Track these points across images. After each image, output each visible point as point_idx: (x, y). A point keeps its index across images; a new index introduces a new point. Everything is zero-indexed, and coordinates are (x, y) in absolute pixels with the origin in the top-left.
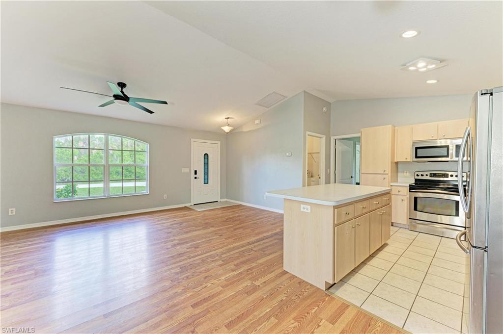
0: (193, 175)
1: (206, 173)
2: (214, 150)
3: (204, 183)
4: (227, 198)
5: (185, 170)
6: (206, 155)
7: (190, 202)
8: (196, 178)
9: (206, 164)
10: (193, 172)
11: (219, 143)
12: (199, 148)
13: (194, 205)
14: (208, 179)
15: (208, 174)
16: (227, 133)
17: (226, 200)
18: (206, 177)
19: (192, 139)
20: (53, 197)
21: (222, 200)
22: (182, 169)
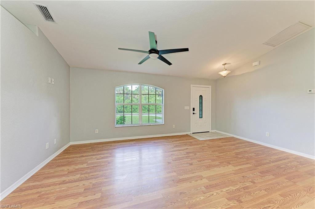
0: (192, 112)
1: (201, 110)
2: (207, 92)
3: (200, 118)
4: (216, 130)
5: (187, 108)
6: (201, 96)
7: (190, 131)
8: (194, 113)
9: (201, 103)
10: (192, 109)
11: (210, 87)
12: (196, 91)
13: (193, 133)
14: (202, 114)
15: (202, 111)
16: (224, 77)
17: (215, 131)
18: (201, 113)
19: (191, 85)
20: (115, 124)
21: (213, 131)
22: (185, 107)
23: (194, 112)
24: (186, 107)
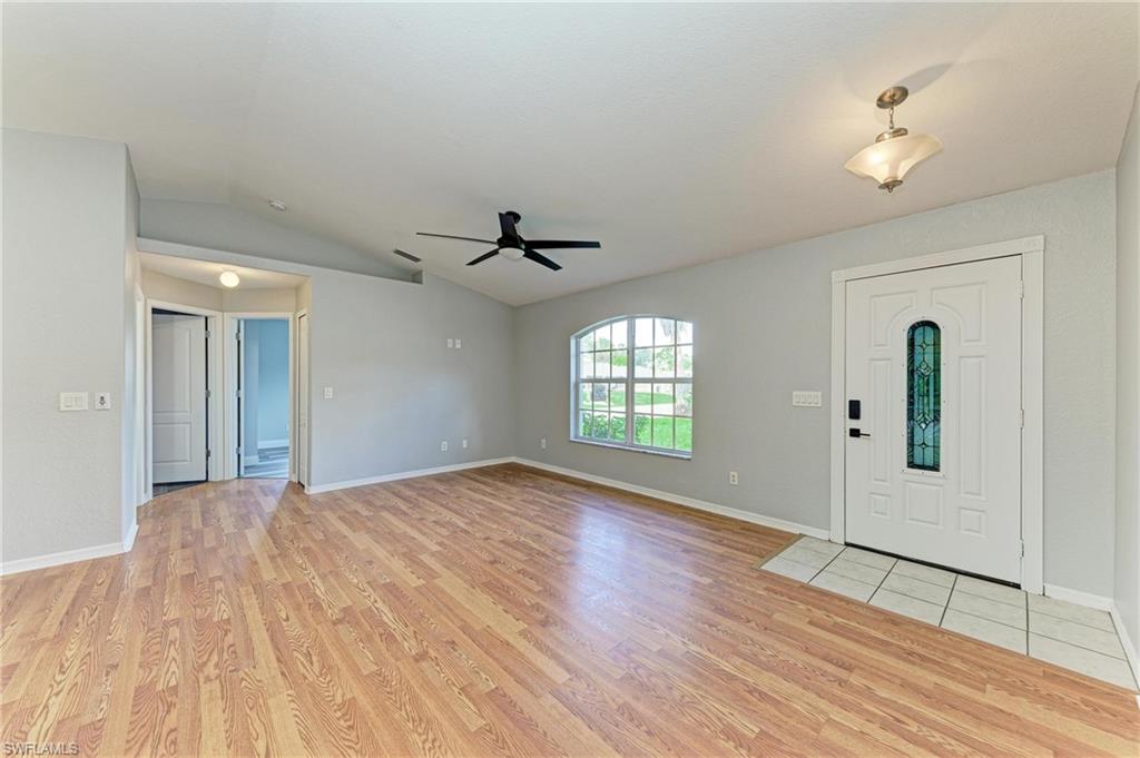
0: (844, 423)
1: (925, 416)
8: (855, 433)
10: (845, 409)
13: (849, 544)
16: (889, 186)
20: (570, 432)
22: (795, 393)
23: (854, 424)
24: (798, 393)
